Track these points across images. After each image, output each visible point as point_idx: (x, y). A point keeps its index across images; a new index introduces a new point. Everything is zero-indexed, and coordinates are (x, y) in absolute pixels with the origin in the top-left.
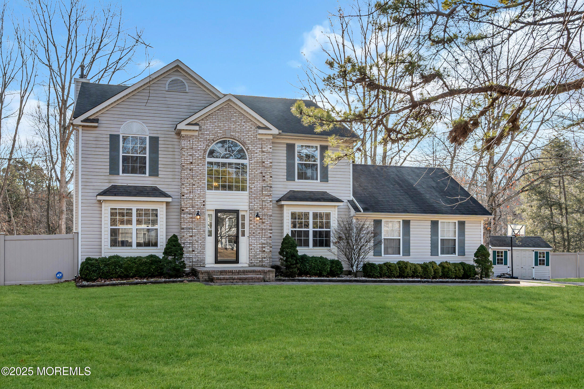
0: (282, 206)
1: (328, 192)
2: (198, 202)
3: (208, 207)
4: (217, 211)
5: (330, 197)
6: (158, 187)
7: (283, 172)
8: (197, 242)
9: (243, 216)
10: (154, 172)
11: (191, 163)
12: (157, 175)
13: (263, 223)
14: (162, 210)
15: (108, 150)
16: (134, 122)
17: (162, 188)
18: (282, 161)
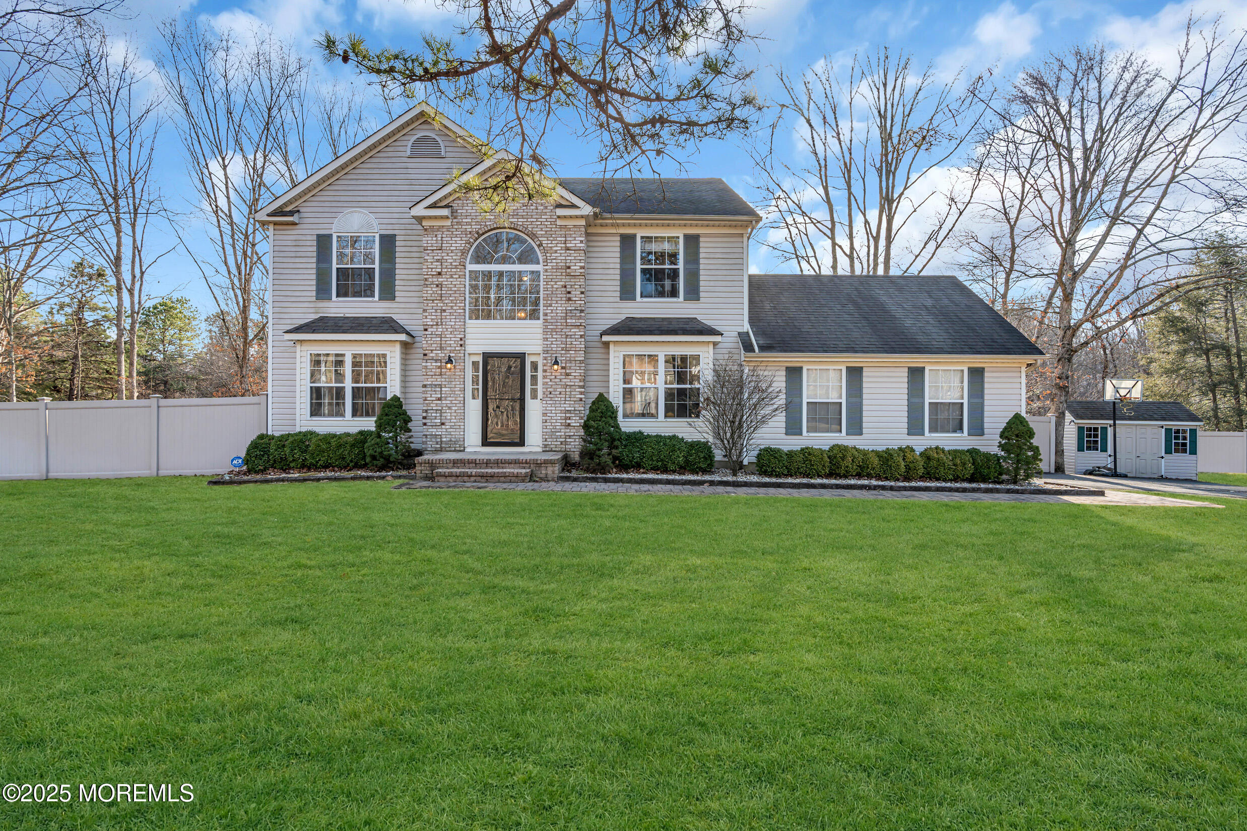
0: (607, 345)
1: (699, 317)
2: (452, 341)
3: (470, 349)
4: (487, 356)
5: (699, 327)
6: (395, 317)
7: (614, 286)
8: (450, 408)
9: (535, 366)
10: (388, 293)
11: (440, 274)
12: (393, 298)
13: (567, 375)
14: (394, 356)
15: (314, 260)
16: (355, 212)
17: (401, 319)
18: (612, 266)
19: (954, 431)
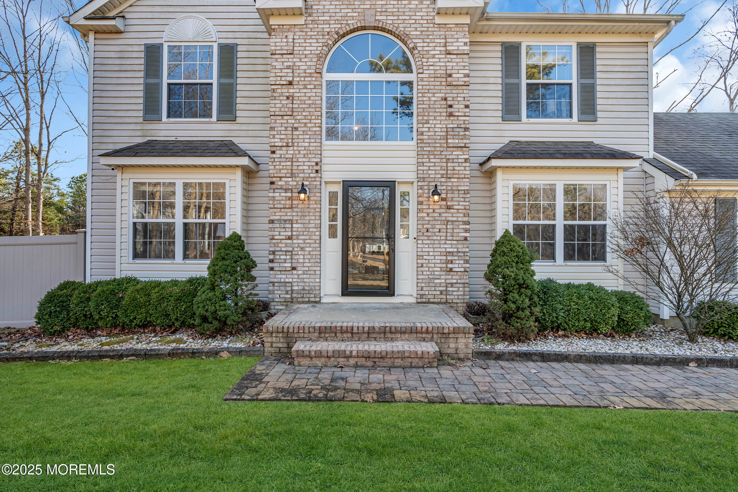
0: (494, 170)
2: (305, 166)
3: (327, 176)
4: (348, 185)
5: (604, 151)
6: (236, 141)
7: (495, 104)
8: (302, 249)
9: (406, 195)
10: (228, 113)
11: (290, 83)
12: (233, 118)
13: (449, 208)
14: (234, 185)
15: (142, 74)
16: (190, 17)
17: (241, 142)
18: (492, 80)
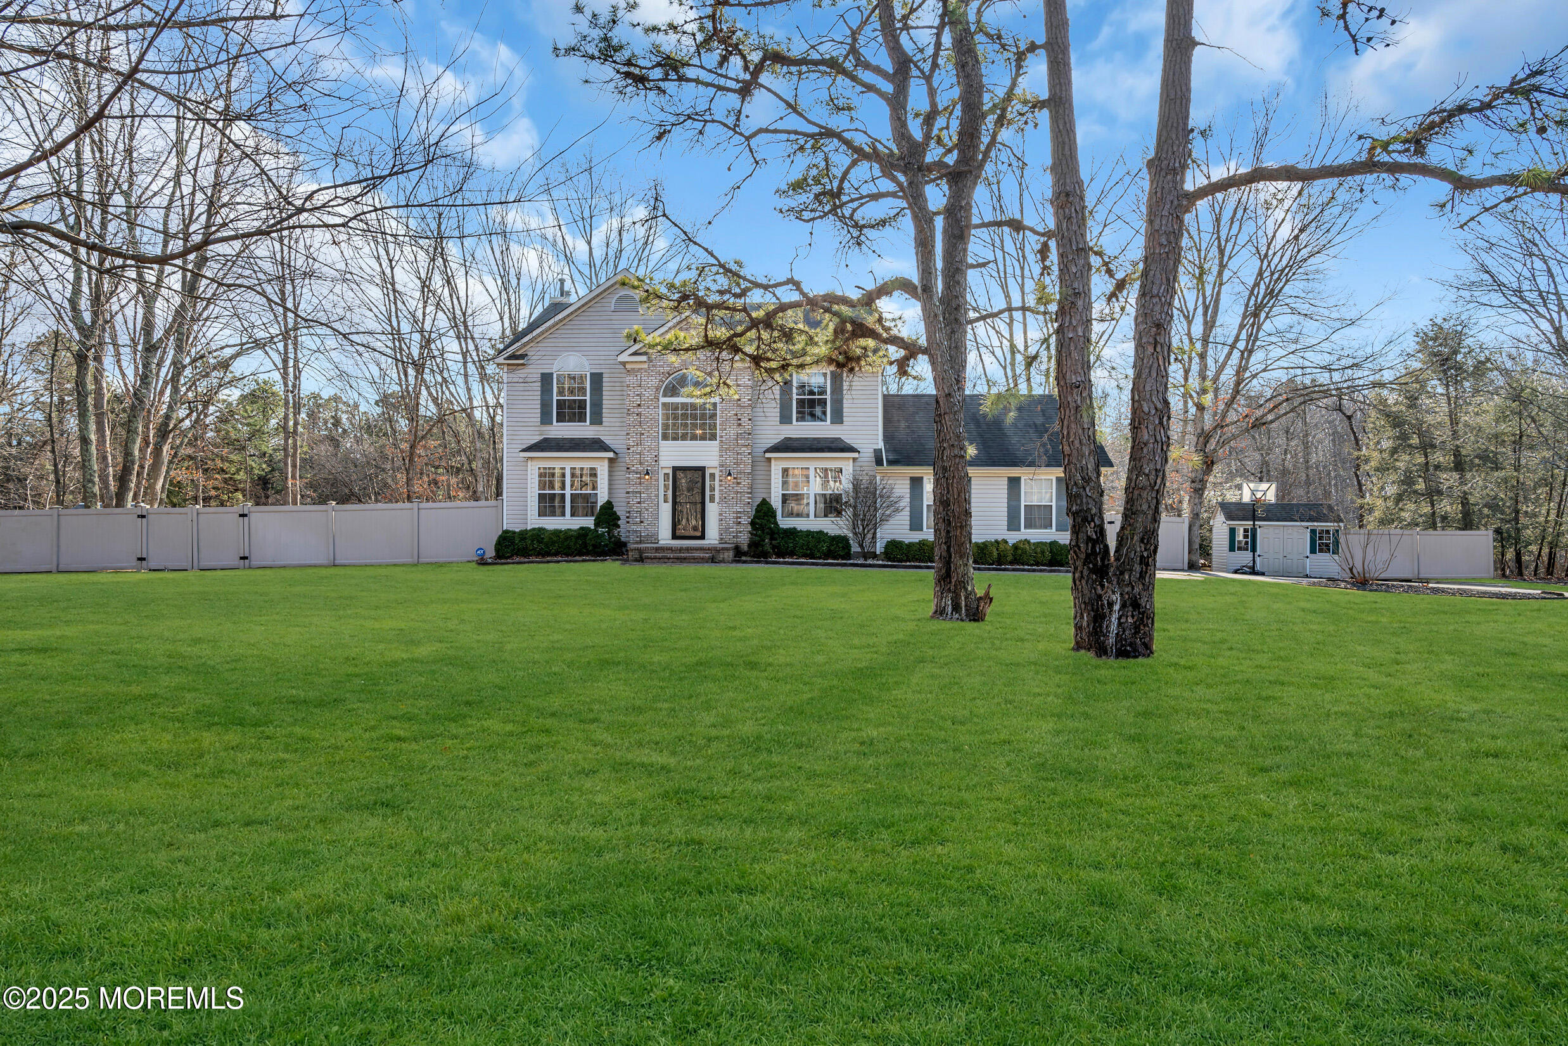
0: (769, 459)
1: (842, 438)
2: (649, 458)
3: (662, 463)
4: (676, 469)
5: (842, 446)
6: (602, 438)
7: (775, 413)
8: (647, 510)
9: (712, 476)
10: (597, 420)
11: (639, 405)
12: (601, 423)
13: (739, 483)
14: (603, 470)
15: (539, 393)
16: (572, 355)
17: (607, 440)
18: (773, 397)
19: (1046, 528)
